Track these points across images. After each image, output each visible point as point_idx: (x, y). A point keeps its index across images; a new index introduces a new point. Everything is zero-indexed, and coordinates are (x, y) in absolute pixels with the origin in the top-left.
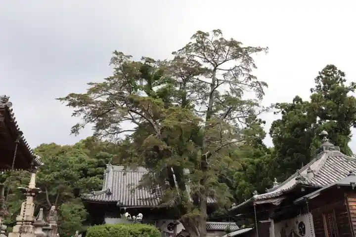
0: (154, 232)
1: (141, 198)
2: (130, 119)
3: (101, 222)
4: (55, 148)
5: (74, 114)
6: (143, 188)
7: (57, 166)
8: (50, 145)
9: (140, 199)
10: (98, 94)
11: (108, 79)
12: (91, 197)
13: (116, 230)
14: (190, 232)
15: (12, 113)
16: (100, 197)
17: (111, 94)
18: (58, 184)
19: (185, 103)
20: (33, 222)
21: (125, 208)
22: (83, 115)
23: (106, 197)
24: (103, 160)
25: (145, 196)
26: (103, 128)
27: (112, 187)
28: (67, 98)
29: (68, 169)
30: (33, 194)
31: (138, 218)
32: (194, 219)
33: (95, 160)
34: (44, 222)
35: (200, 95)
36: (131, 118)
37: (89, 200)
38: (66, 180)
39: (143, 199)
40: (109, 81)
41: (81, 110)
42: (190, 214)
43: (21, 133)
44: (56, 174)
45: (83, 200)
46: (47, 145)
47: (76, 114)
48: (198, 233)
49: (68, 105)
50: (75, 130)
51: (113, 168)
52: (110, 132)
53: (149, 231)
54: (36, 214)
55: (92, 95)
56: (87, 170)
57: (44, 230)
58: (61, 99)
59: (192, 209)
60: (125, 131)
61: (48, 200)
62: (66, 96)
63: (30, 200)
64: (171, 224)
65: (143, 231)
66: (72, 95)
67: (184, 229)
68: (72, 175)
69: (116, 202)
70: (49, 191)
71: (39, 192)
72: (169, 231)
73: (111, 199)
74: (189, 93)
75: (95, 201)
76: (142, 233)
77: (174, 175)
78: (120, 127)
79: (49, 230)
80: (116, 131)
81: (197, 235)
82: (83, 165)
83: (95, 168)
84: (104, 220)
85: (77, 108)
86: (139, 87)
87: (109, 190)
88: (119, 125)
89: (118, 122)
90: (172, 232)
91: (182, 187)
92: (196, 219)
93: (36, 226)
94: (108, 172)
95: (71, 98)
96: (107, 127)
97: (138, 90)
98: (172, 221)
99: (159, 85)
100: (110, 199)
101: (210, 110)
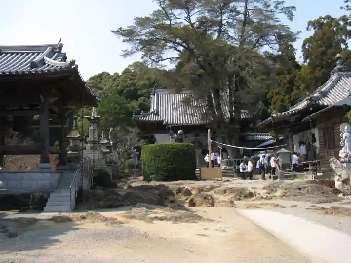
12: (141, 118)
16: (149, 118)
20: (99, 142)
21: (170, 126)
23: (153, 118)
36: (173, 46)
69: (163, 121)
73: (158, 119)
87: (156, 111)
93: (101, 145)
94: (154, 94)
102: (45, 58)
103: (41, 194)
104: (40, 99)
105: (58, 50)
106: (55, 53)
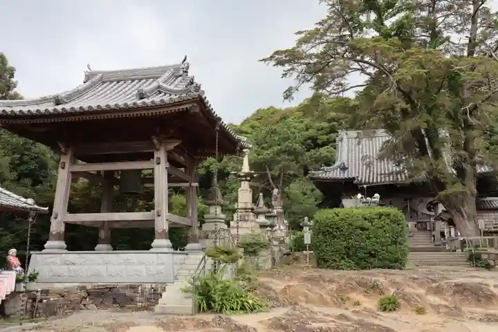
0: (394, 215)
1: (383, 172)
2: (358, 69)
3: (338, 204)
4: (273, 113)
5: (285, 75)
6: (386, 160)
7: (277, 139)
8: (268, 109)
9: (381, 174)
10: (310, 45)
11: (320, 23)
12: (321, 174)
13: (347, 216)
14: (453, 213)
15: (206, 101)
16: (333, 174)
17: (327, 42)
18: (279, 162)
19: (435, 35)
20: (252, 209)
21: (365, 186)
22: (295, 74)
23: (340, 173)
24: (335, 123)
25: (388, 170)
26: (323, 88)
27: (348, 159)
28: (271, 57)
29: (290, 141)
30: (249, 178)
31: (373, 200)
32: (456, 196)
33: (325, 124)
34: (265, 209)
35: (459, 18)
36: (359, 67)
37: (320, 178)
38: (288, 155)
39: (385, 174)
40: (321, 26)
41: (293, 69)
42: (450, 190)
43: (220, 119)
44: (276, 148)
45: (312, 179)
46: (264, 110)
47: (286, 74)
48: (464, 214)
49: (275, 65)
50: (288, 94)
51: (347, 134)
52: (332, 91)
53: (388, 215)
54: (255, 200)
55: (304, 47)
56: (317, 139)
57: (267, 217)
58: (264, 60)
59: (454, 183)
60: (352, 87)
61: (271, 181)
62: (271, 55)
63: (245, 185)
64: (431, 203)
65: (380, 215)
66: (277, 53)
67: (445, 209)
68: (295, 149)
69: (354, 179)
70: (270, 170)
71: (255, 176)
72: (428, 213)
73: (348, 175)
74: (440, 20)
75: (327, 179)
76: (380, 218)
77: (426, 139)
78: (346, 82)
79: (274, 216)
80: (341, 89)
81: (463, 216)
82: (312, 132)
83: (326, 134)
84: (341, 202)
85: (287, 67)
86: (365, 25)
87: (344, 164)
88: (345, 79)
89: (343, 75)
90: (433, 213)
91: (437, 154)
92: (460, 196)
93: (257, 214)
94: (341, 140)
95: (277, 56)
96: (328, 84)
97: (364, 28)
98: (431, 199)
99: (394, 15)
100: (346, 175)
101: (473, 41)
102: (162, 84)
103: (154, 285)
105: (181, 72)
106: (177, 77)
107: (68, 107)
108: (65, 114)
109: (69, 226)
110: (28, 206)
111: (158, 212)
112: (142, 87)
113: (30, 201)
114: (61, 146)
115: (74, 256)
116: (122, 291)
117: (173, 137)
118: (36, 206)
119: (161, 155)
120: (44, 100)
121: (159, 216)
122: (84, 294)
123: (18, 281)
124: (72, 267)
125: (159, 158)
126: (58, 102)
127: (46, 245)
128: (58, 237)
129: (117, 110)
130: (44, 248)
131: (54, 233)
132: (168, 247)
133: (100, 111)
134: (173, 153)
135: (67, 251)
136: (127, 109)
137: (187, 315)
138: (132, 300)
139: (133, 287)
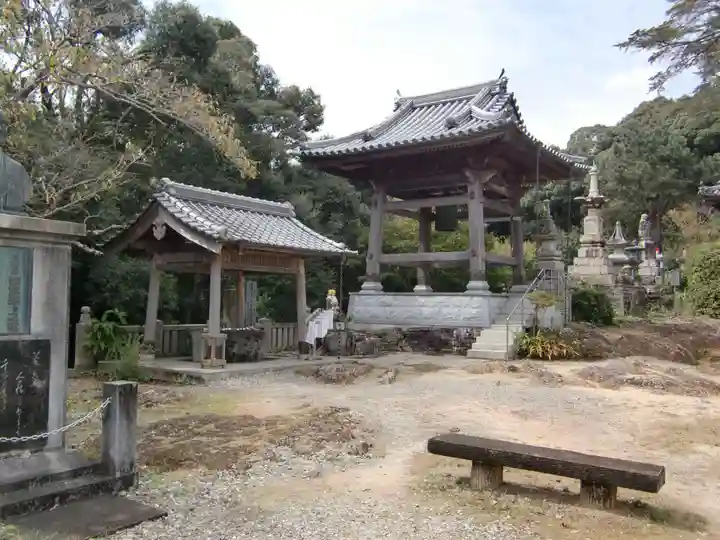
12: (717, 190)
20: (602, 243)
30: (597, 205)
34: (623, 241)
37: (715, 196)
57: (628, 252)
63: (593, 214)
79: (639, 250)
102: (474, 107)
103: (469, 329)
104: (467, 178)
105: (499, 90)
106: (493, 95)
107: (375, 144)
108: (373, 151)
109: (384, 267)
110: (340, 251)
111: (473, 251)
112: (450, 115)
113: (340, 245)
114: (372, 183)
115: (389, 298)
116: (436, 334)
117: (489, 167)
118: (347, 250)
119: (475, 188)
120: (354, 137)
121: (474, 256)
122: (399, 336)
123: (336, 320)
124: (388, 308)
125: (472, 193)
126: (366, 137)
127: (363, 286)
128: (374, 278)
129: (425, 143)
130: (361, 289)
131: (370, 274)
132: (484, 289)
133: (406, 146)
134: (490, 184)
135: (382, 292)
136: (433, 142)
137: (500, 360)
138: (446, 344)
139: (448, 331)
